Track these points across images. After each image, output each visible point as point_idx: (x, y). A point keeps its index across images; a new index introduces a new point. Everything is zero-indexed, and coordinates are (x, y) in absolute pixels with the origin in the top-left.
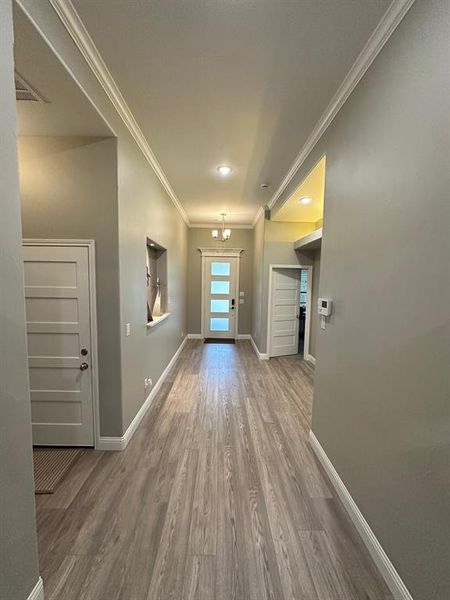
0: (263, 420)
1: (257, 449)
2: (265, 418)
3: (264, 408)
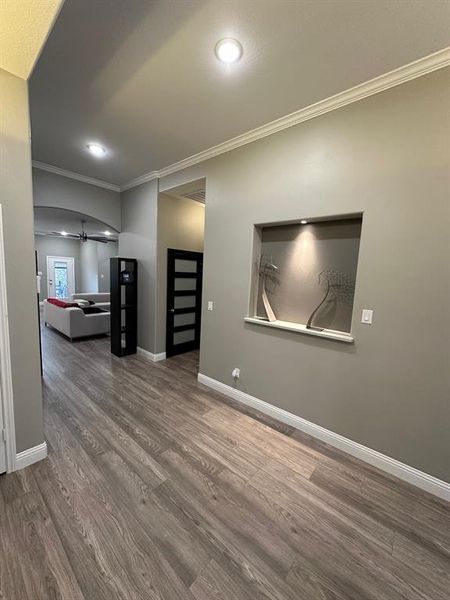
0: (117, 452)
1: (109, 421)
2: (116, 457)
3: (124, 474)
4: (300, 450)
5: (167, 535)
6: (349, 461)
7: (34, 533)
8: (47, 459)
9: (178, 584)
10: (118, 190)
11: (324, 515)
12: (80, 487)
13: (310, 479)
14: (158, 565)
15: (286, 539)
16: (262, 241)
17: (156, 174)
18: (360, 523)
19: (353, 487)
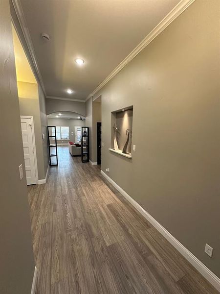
4: (114, 198)
5: (57, 203)
6: (128, 205)
7: (34, 195)
8: (44, 184)
9: (52, 211)
10: (84, 101)
11: (100, 212)
12: (48, 190)
13: (107, 205)
14: (51, 207)
15: (84, 213)
16: (117, 118)
17: (91, 95)
18: (109, 218)
19: (119, 211)
